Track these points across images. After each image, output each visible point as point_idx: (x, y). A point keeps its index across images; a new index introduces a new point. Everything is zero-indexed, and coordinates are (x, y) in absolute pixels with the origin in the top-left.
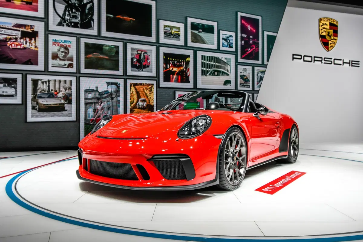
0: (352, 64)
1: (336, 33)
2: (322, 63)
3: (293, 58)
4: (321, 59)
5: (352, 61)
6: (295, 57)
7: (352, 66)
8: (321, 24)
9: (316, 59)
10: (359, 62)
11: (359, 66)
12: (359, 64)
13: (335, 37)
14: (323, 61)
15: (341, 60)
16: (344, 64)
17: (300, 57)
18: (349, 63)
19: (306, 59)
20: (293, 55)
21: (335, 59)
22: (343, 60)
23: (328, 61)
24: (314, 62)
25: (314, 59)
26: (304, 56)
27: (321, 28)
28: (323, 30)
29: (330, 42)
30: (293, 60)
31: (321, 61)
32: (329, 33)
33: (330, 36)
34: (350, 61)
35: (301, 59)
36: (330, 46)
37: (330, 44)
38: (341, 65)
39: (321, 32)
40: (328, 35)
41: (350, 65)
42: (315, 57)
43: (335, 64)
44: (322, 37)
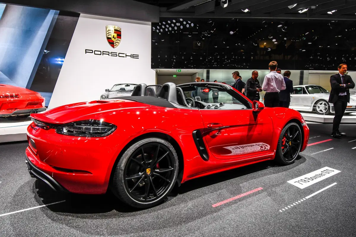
0: (133, 56)
1: (119, 36)
2: (109, 55)
3: (86, 52)
4: (108, 53)
5: (133, 55)
6: (87, 51)
7: (133, 58)
8: (107, 30)
9: (104, 53)
10: (138, 55)
11: (138, 58)
12: (138, 57)
13: (119, 39)
14: (110, 54)
15: (124, 54)
16: (127, 56)
17: (92, 51)
18: (131, 56)
19: (96, 53)
20: (86, 50)
21: (119, 53)
22: (126, 54)
23: (114, 54)
24: (103, 55)
25: (103, 53)
26: (95, 51)
27: (107, 32)
28: (109, 34)
29: (115, 42)
30: (86, 53)
31: (109, 54)
32: (114, 36)
33: (115, 38)
34: (131, 55)
35: (92, 52)
36: (115, 44)
37: (115, 43)
38: (124, 57)
39: (107, 35)
40: (113, 37)
41: (131, 57)
42: (103, 52)
43: (119, 56)
44: (109, 39)
